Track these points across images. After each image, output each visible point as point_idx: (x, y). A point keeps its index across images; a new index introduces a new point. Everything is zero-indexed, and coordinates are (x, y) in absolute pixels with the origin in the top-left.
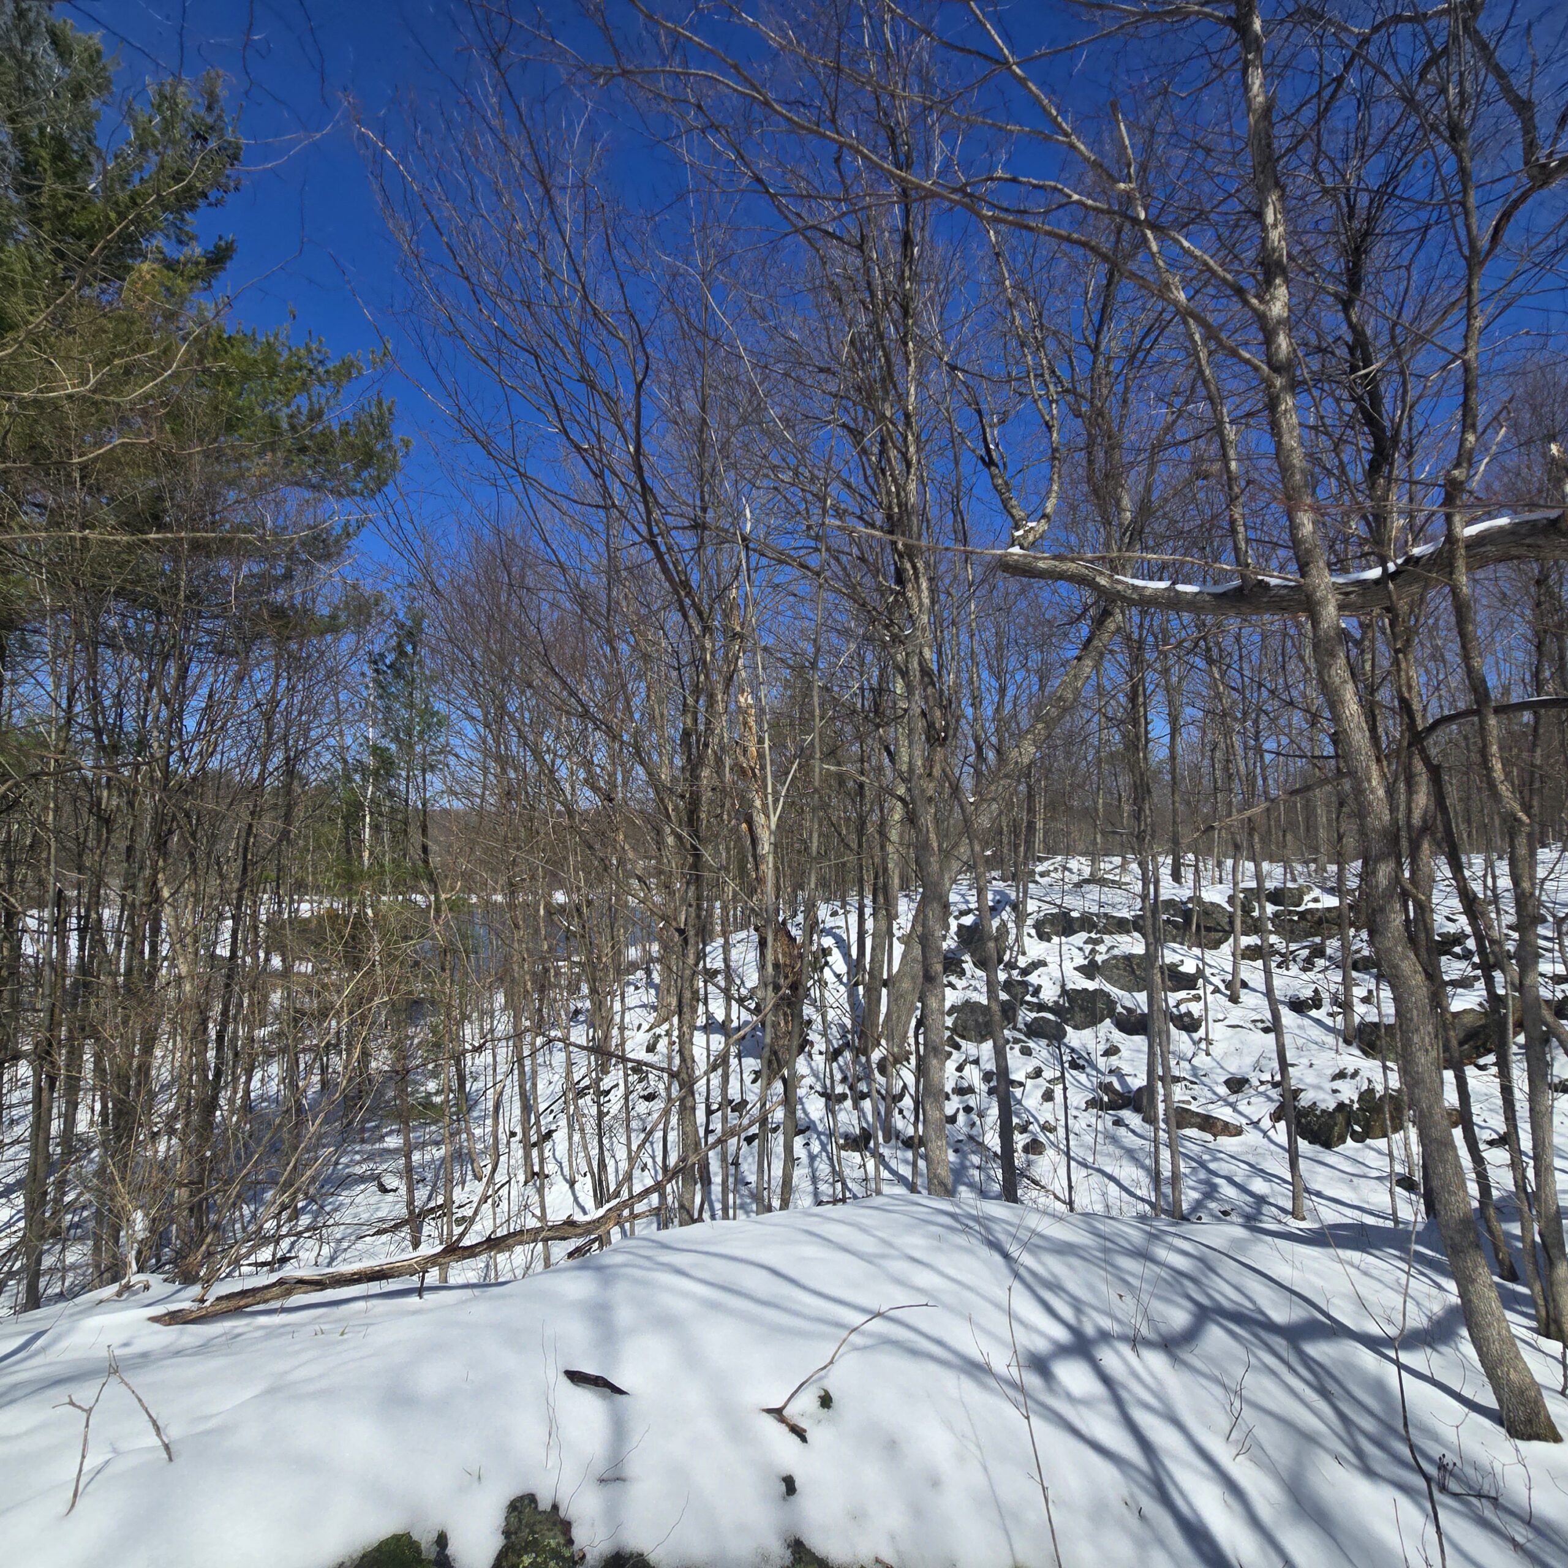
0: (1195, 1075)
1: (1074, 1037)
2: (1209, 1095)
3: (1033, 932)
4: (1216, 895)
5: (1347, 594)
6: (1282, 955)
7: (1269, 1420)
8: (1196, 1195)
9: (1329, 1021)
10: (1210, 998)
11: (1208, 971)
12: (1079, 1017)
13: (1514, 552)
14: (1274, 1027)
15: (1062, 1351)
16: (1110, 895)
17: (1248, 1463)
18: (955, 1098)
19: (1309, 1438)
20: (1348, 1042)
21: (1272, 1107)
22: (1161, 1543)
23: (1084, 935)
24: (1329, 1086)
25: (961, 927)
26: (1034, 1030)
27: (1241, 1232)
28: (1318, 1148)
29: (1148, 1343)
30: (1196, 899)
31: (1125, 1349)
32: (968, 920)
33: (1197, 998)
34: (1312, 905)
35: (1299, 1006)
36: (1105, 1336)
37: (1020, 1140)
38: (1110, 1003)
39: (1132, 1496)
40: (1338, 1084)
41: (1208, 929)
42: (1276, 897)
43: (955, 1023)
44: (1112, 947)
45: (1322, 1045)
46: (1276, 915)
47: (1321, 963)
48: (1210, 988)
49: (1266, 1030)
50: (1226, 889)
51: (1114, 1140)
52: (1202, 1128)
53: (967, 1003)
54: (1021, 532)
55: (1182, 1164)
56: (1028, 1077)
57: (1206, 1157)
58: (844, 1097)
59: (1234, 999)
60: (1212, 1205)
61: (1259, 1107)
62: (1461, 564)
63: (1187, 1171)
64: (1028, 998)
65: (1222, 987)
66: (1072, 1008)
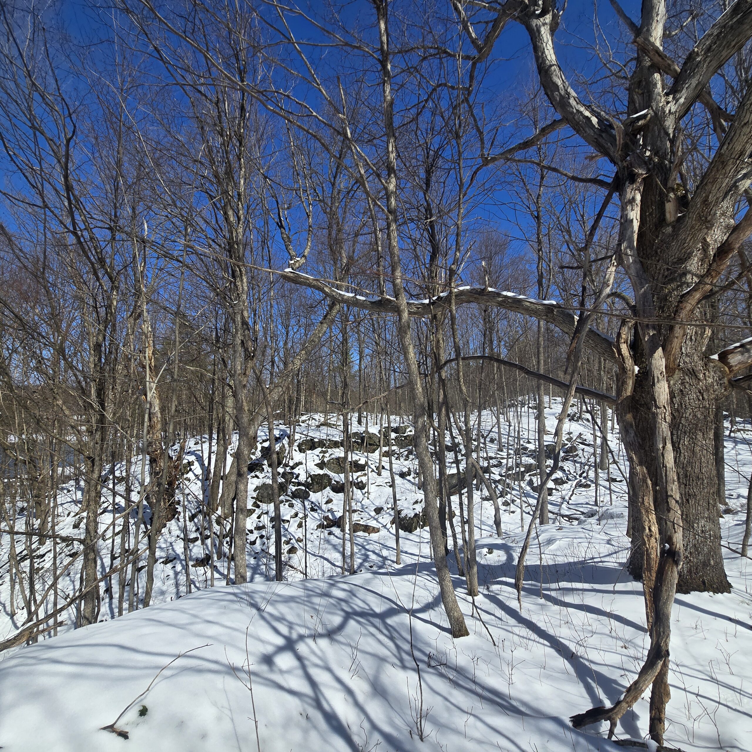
0: (363, 508)
1: (314, 497)
2: (368, 516)
3: (297, 449)
4: (374, 430)
5: (418, 308)
6: (398, 454)
7: (368, 656)
8: (360, 561)
9: (412, 480)
10: (370, 474)
11: (370, 463)
12: (316, 487)
13: (471, 299)
14: (392, 485)
15: (280, 649)
16: (331, 431)
17: (358, 678)
18: (255, 532)
19: (383, 660)
20: (419, 489)
21: (391, 518)
22: (315, 727)
23: (320, 449)
24: (412, 507)
25: (263, 448)
26: (294, 495)
27: (369, 575)
28: (407, 533)
29: (321, 636)
30: (366, 432)
31: (310, 641)
32: (266, 444)
33: (365, 475)
34: (409, 433)
35: (403, 475)
36: (301, 637)
37: (285, 548)
38: (330, 479)
39: (304, 710)
40: (415, 506)
41: (370, 444)
42: (396, 430)
43: (258, 495)
44: (332, 454)
45: (411, 491)
46: (396, 438)
47: (411, 457)
48: (370, 470)
49: (390, 486)
50: (378, 427)
51: (328, 541)
52: (364, 531)
53: (264, 484)
54: (293, 262)
55: (355, 548)
56: (291, 517)
57: (365, 544)
58: (196, 539)
59: (379, 474)
60: (366, 564)
61: (386, 519)
62: (453, 301)
63: (357, 551)
64: (293, 480)
65: (375, 469)
66: (313, 483)
